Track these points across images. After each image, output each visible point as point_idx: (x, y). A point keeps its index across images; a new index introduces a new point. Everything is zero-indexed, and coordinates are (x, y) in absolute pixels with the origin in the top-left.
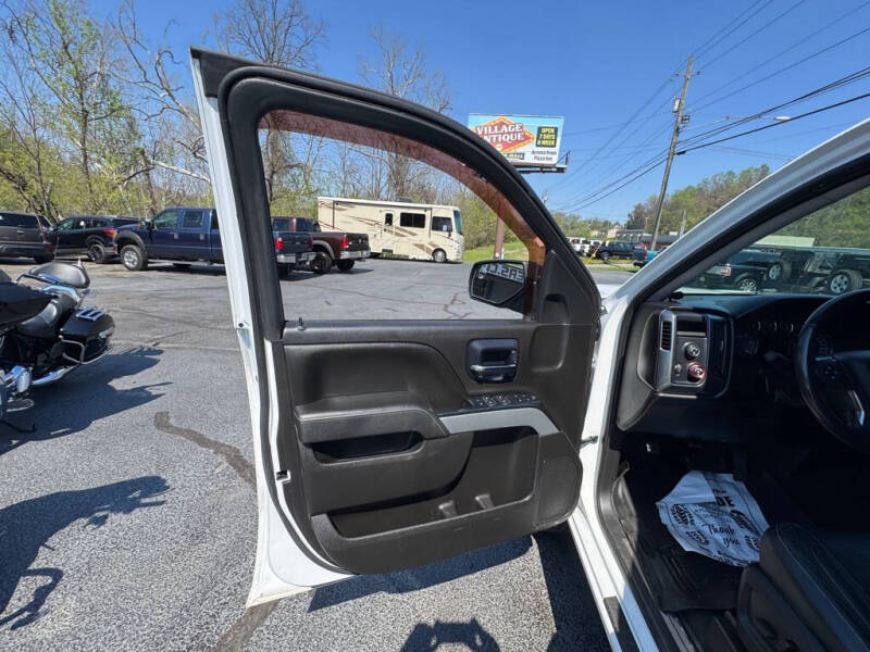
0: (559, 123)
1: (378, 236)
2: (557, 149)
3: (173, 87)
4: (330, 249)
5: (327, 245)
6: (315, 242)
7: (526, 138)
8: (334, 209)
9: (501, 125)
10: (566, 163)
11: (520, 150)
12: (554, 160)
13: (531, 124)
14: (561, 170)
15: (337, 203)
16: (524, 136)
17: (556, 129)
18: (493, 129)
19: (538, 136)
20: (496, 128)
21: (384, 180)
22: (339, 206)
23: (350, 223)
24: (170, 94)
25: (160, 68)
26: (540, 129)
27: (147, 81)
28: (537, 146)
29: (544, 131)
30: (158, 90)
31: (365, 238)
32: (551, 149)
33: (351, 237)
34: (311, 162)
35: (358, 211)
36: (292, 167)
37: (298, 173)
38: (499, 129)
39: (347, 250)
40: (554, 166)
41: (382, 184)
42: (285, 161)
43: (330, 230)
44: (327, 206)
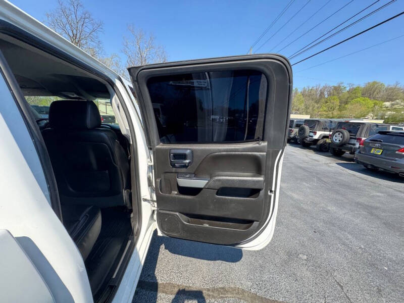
2: (206, 81)
8: (106, 105)
10: (210, 86)
12: (206, 85)
32: (204, 81)
40: (205, 87)
43: (105, 114)
44: (103, 104)
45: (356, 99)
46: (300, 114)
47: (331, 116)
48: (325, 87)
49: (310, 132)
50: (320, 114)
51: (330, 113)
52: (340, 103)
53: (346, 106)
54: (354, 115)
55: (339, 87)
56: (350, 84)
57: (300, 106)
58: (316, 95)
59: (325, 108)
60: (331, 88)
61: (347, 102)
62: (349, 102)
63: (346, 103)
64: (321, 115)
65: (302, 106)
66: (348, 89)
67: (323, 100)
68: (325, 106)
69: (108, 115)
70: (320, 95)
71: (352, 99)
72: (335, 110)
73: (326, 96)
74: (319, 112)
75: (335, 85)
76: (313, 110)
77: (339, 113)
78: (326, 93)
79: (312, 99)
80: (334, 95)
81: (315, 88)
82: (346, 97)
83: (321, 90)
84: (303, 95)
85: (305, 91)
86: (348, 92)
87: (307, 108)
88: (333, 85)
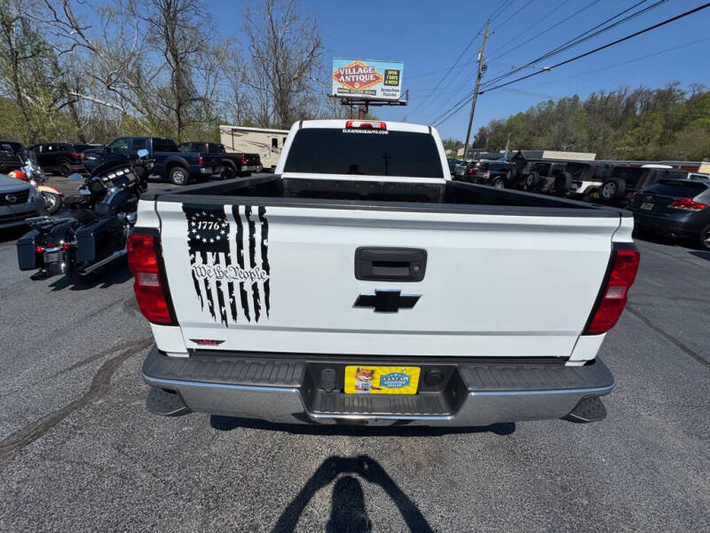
0: (400, 67)
1: (268, 156)
2: (399, 88)
3: (81, 26)
4: (233, 164)
5: (231, 161)
6: (224, 160)
7: (377, 78)
8: (233, 135)
9: (357, 67)
10: (407, 99)
11: (373, 88)
12: (398, 96)
13: (380, 67)
14: (403, 104)
15: (235, 130)
16: (375, 77)
17: (398, 72)
18: (352, 70)
19: (386, 77)
20: (354, 69)
21: (270, 110)
22: (237, 133)
23: (246, 146)
24: (79, 33)
25: (67, 9)
26: (387, 71)
27: (58, 21)
28: (385, 84)
29: (390, 73)
30: (68, 29)
31: (257, 157)
32: (395, 88)
33: (248, 156)
34: (209, 95)
35: (251, 136)
36: (195, 100)
37: (200, 104)
38: (356, 71)
39: (246, 165)
40: (397, 101)
41: (269, 113)
42: (189, 95)
43: (231, 151)
44: (228, 133)
45: (701, 120)
46: (577, 150)
47: (640, 155)
48: (638, 93)
49: (573, 182)
50: (617, 151)
51: (640, 148)
52: (665, 127)
53: (677, 134)
54: (689, 154)
55: (670, 91)
56: (696, 85)
57: (579, 133)
58: (616, 110)
59: (630, 139)
60: (650, 93)
61: (681, 124)
62: (686, 125)
63: (679, 127)
64: (620, 155)
65: (584, 135)
66: (687, 97)
67: (630, 121)
68: (631, 135)
69: (235, 152)
70: (626, 110)
71: (695, 119)
72: (650, 144)
73: (638, 112)
74: (616, 146)
75: (663, 88)
76: (604, 143)
77: (658, 149)
78: (639, 106)
79: (608, 119)
80: (655, 110)
81: (617, 94)
82: (681, 114)
83: (629, 99)
84: (587, 109)
85: (593, 99)
86: (688, 102)
87: (593, 138)
88: (655, 89)
